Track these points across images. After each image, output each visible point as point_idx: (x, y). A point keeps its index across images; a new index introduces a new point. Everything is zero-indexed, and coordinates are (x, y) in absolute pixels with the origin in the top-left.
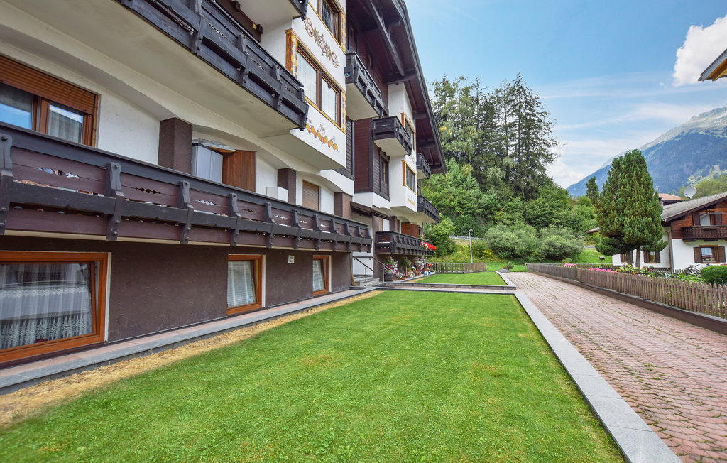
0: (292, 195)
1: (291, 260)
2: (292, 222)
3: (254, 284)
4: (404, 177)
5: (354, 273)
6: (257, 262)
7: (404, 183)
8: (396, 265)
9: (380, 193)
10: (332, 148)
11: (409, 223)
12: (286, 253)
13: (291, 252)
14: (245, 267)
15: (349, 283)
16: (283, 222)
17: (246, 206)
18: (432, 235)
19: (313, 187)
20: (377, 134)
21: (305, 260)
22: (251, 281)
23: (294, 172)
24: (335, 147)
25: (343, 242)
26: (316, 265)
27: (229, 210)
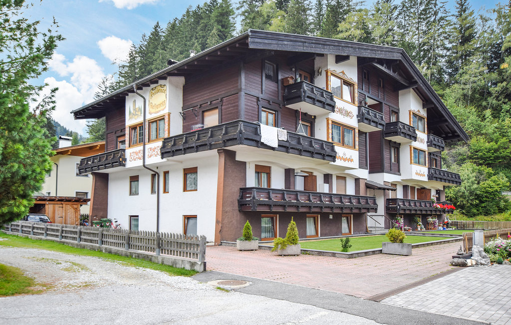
0: (331, 188)
1: (331, 217)
2: (331, 201)
3: (315, 227)
4: (411, 158)
5: (368, 226)
6: (316, 218)
7: (411, 162)
8: (403, 221)
9: (390, 171)
10: (350, 162)
11: (424, 188)
12: (328, 214)
13: (331, 214)
14: (312, 220)
15: (365, 230)
16: (327, 201)
17: (314, 197)
18: (478, 192)
19: (342, 178)
20: (386, 134)
21: (338, 217)
22: (314, 226)
23: (332, 175)
24: (352, 161)
25: (357, 208)
26: (344, 220)
27: (309, 200)
